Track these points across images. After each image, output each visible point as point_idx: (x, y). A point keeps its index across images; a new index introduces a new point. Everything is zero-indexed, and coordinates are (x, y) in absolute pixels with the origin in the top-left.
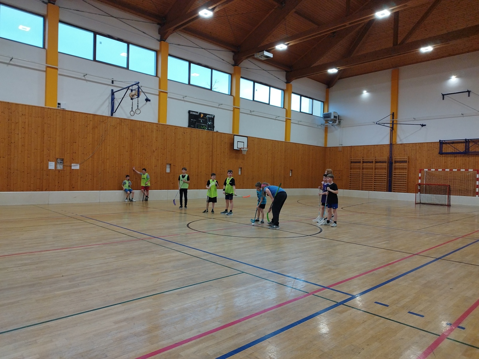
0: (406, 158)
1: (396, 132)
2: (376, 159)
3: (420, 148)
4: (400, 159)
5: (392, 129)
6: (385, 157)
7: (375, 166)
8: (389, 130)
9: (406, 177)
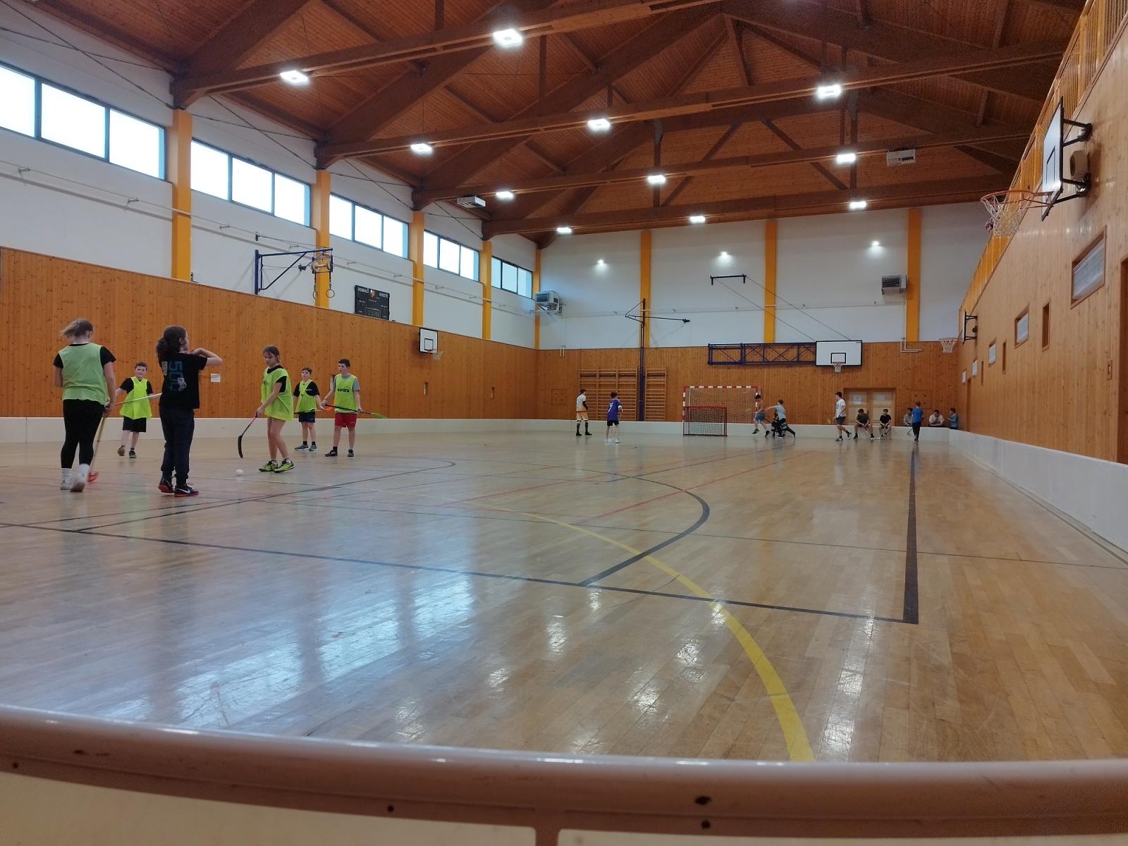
0: (662, 369)
1: (648, 330)
2: (619, 371)
3: (683, 354)
4: (655, 370)
5: (643, 323)
6: (634, 368)
7: (619, 382)
8: (638, 324)
9: (663, 398)
